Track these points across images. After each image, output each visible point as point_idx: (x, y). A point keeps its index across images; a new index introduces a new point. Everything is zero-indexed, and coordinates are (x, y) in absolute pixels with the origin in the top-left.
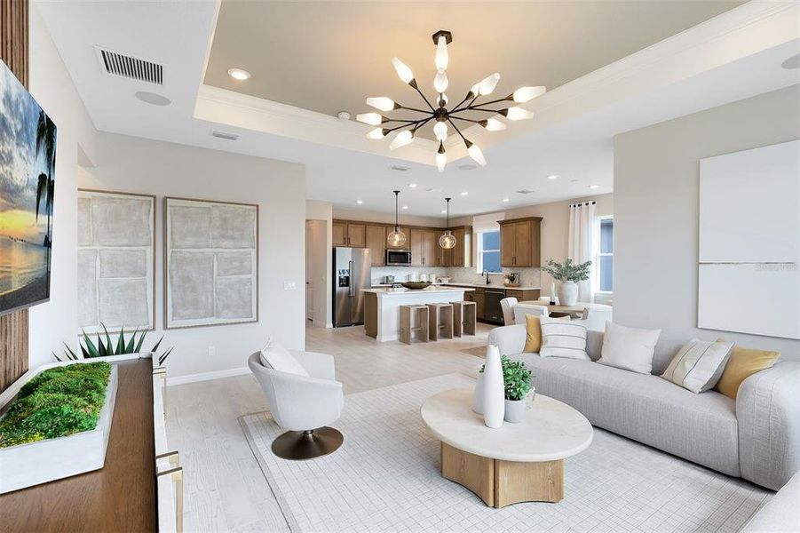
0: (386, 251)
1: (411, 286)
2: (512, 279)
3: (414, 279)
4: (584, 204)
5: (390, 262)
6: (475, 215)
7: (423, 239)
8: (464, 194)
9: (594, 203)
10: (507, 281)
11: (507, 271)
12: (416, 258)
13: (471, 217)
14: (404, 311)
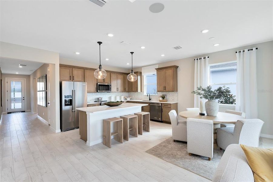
0: (97, 84)
1: (111, 105)
2: (163, 97)
3: (113, 100)
4: (203, 58)
5: (99, 90)
6: (143, 67)
7: (117, 79)
8: (143, 48)
9: (208, 57)
10: (161, 99)
11: (161, 94)
12: (113, 88)
13: (141, 67)
14: (106, 123)
